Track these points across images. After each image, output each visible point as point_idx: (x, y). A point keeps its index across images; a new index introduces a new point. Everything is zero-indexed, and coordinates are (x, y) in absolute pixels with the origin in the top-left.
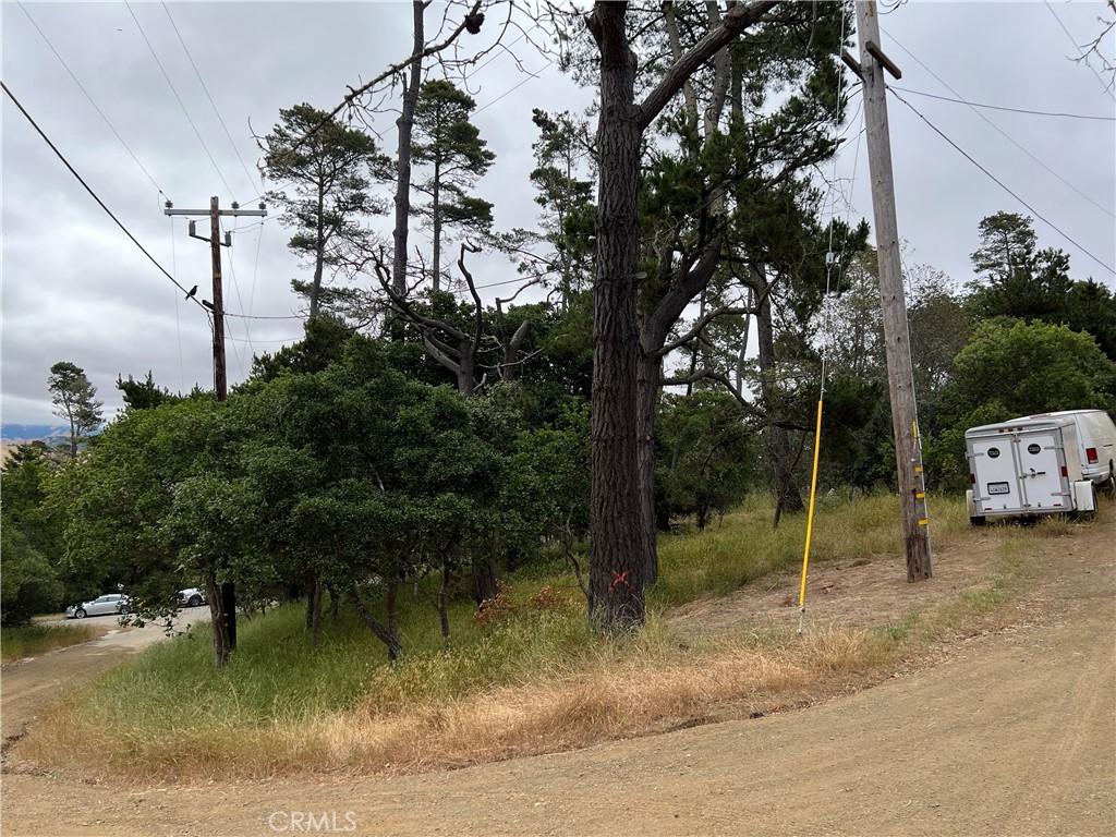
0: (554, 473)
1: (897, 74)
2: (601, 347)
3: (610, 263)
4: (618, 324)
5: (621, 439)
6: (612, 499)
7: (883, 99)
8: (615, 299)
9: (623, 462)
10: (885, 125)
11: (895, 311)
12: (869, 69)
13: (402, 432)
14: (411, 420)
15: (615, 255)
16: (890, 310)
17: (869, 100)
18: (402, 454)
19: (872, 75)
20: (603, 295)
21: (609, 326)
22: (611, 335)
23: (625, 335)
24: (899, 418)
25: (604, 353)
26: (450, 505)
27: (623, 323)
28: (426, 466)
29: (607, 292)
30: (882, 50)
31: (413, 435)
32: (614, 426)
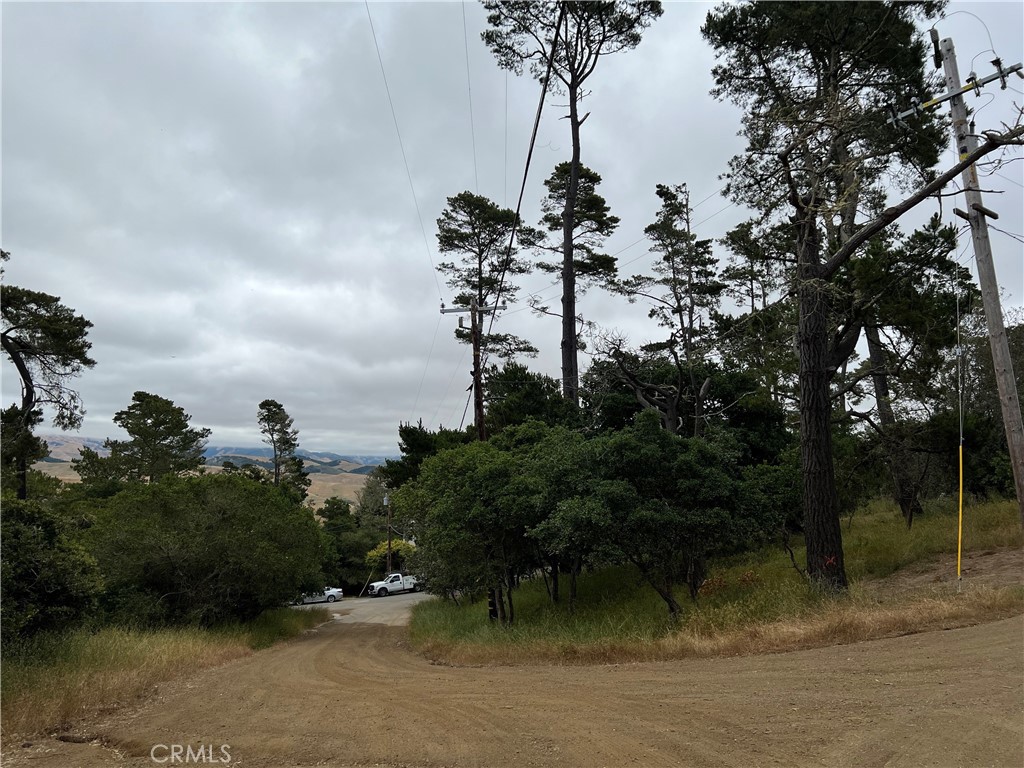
0: (777, 493)
1: (995, 216)
2: (808, 414)
3: (811, 361)
4: (819, 399)
5: (825, 472)
6: (821, 511)
7: (987, 237)
8: (816, 384)
9: (828, 486)
10: (989, 255)
11: (1006, 379)
12: (975, 218)
13: (680, 469)
14: (686, 462)
15: (814, 357)
16: (1002, 378)
17: (976, 238)
18: (683, 484)
19: (977, 221)
20: (807, 381)
21: (813, 401)
22: (814, 406)
23: (823, 407)
24: (1014, 451)
25: (810, 417)
26: (718, 515)
27: (822, 397)
28: (698, 491)
29: (810, 379)
30: (984, 206)
31: (688, 471)
32: (820, 465)
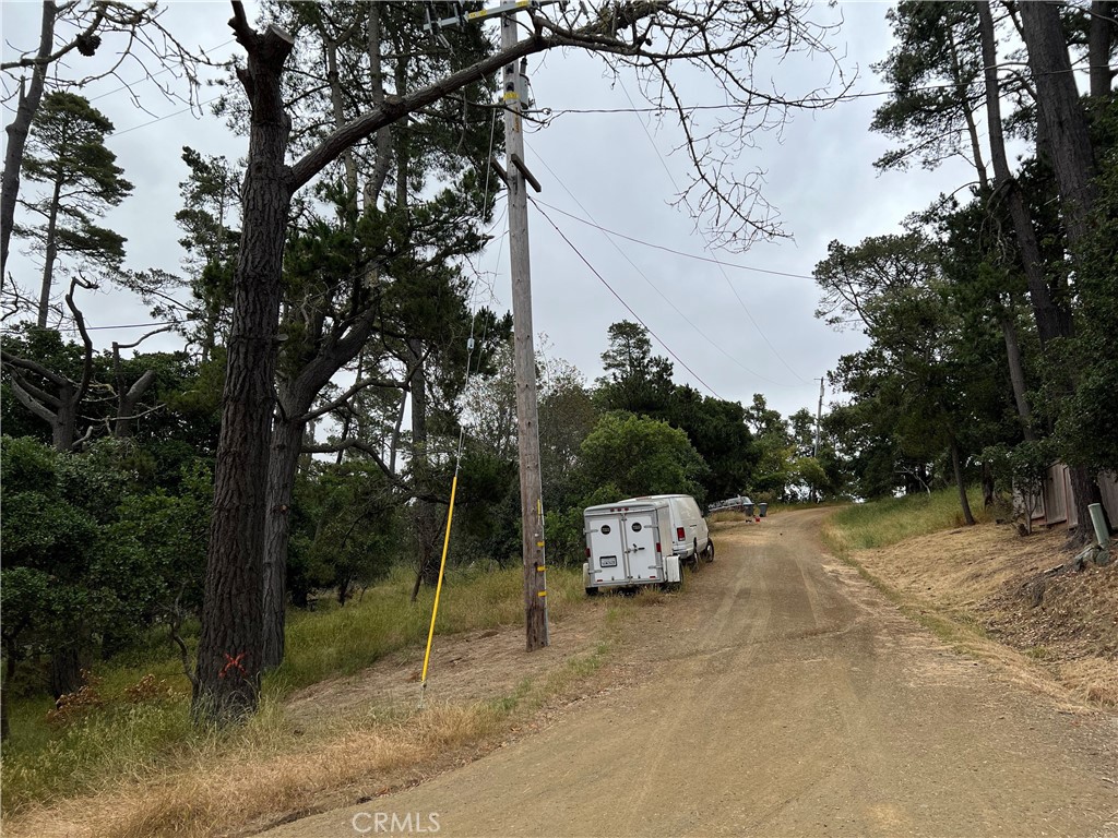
0: (164, 544)
1: (538, 189)
2: (232, 408)
3: (248, 320)
4: (253, 385)
5: (247, 508)
6: (231, 574)
7: (525, 207)
8: (250, 358)
9: (247, 534)
10: (525, 231)
11: (527, 398)
12: (514, 178)
15: (254, 313)
16: (523, 396)
17: (512, 206)
19: (516, 184)
20: (238, 353)
21: (242, 386)
22: (244, 396)
23: (259, 398)
24: (526, 496)
25: (235, 414)
27: (259, 384)
29: (242, 350)
30: (526, 164)
32: (240, 495)
